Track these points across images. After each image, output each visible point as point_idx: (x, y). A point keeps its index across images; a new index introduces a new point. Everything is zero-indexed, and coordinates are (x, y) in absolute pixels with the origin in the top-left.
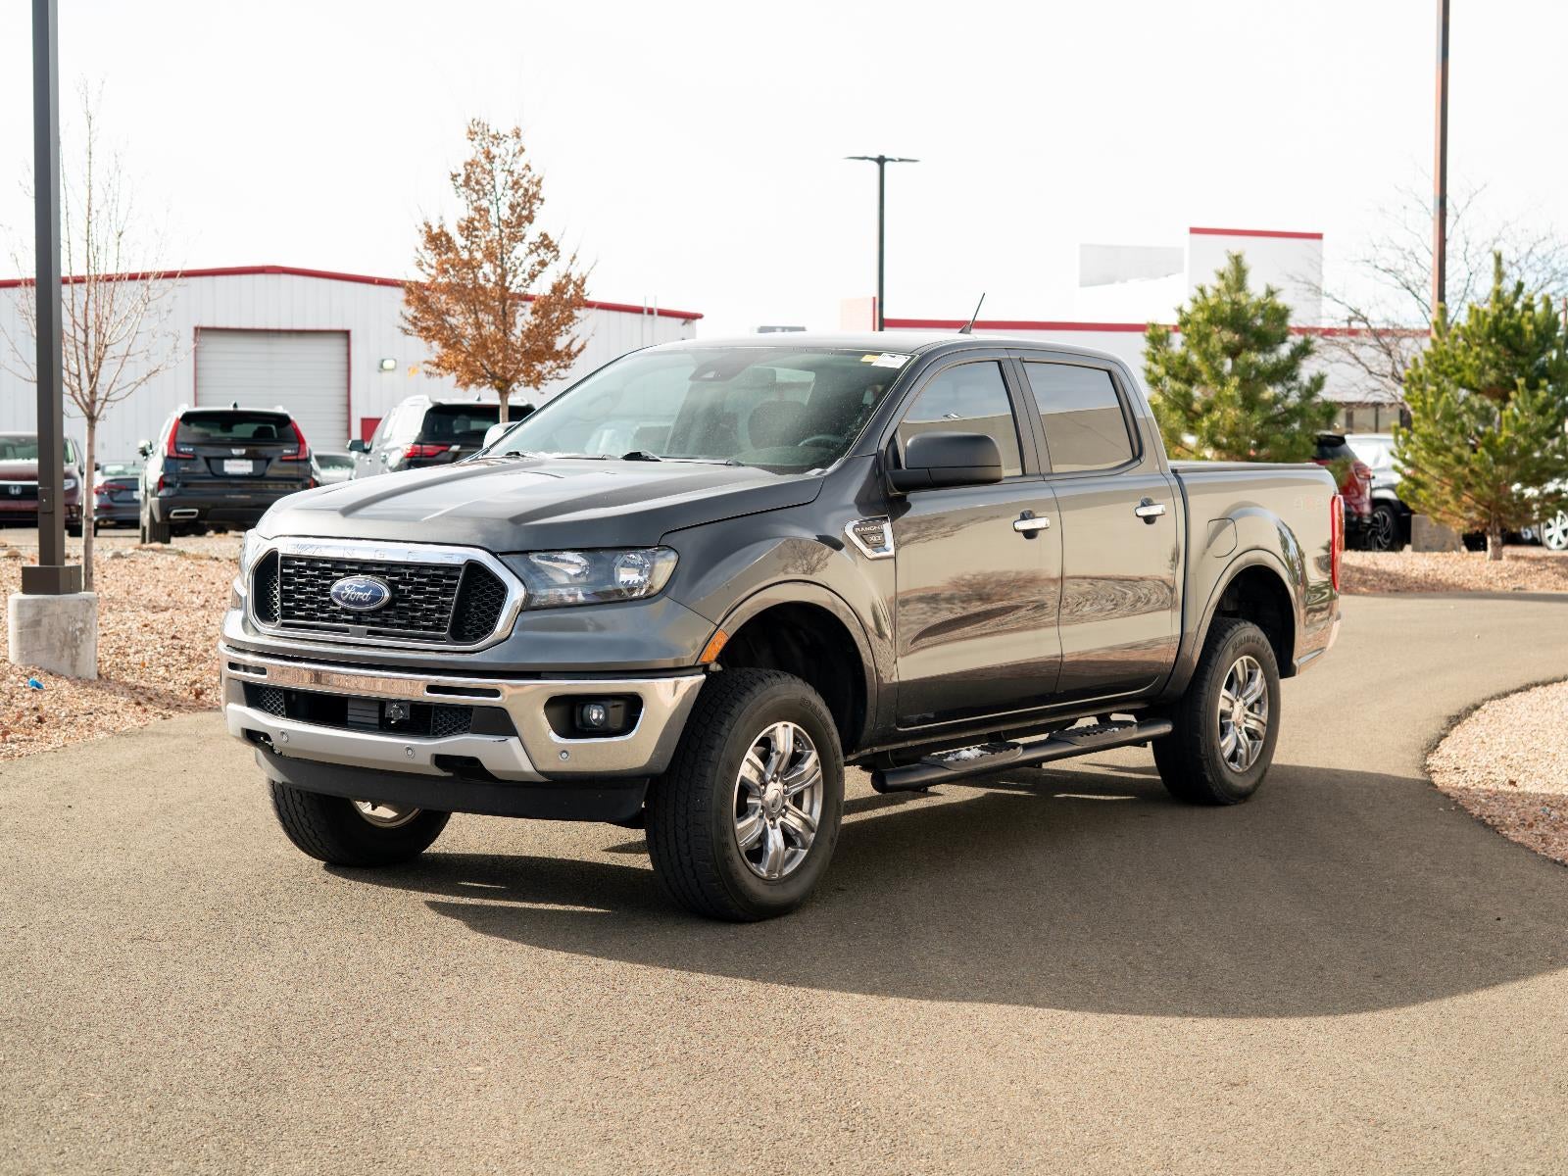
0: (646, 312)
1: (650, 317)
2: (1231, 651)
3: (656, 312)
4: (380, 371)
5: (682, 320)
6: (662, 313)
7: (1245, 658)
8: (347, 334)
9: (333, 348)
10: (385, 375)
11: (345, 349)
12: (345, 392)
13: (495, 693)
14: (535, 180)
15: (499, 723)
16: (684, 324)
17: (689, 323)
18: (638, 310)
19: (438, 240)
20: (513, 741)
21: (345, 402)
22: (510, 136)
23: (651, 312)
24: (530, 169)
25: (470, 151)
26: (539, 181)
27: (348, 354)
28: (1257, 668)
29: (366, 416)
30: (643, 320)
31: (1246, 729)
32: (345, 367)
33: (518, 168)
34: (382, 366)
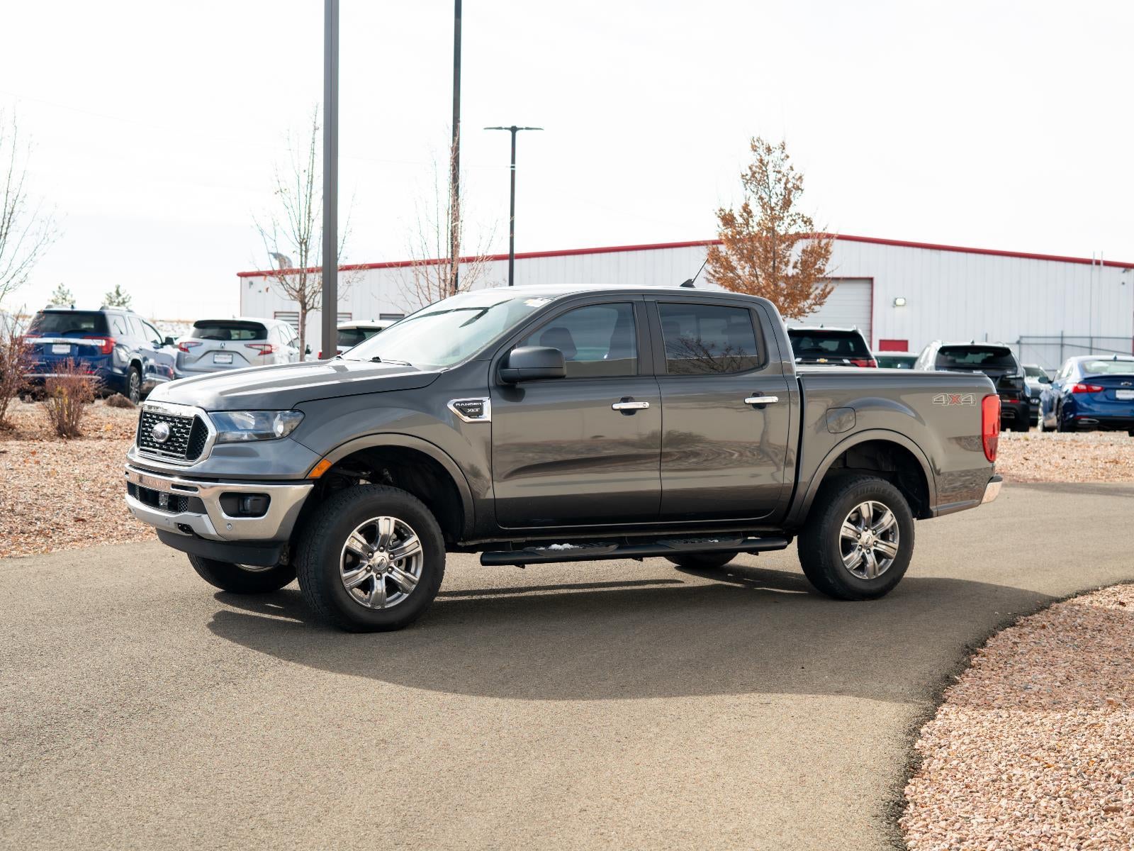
0: (1094, 263)
1: (1097, 267)
2: (852, 497)
3: (1102, 263)
4: (894, 307)
5: (1122, 269)
6: (1107, 264)
7: (870, 503)
8: (871, 280)
9: (862, 289)
10: (897, 309)
11: (869, 291)
12: (869, 321)
13: (196, 489)
14: (797, 177)
15: (199, 506)
16: (1124, 272)
17: (1128, 271)
18: (1088, 262)
19: (728, 220)
20: (204, 517)
21: (869, 329)
22: (778, 148)
23: (1098, 263)
24: (792, 170)
25: (752, 159)
26: (800, 178)
27: (872, 295)
28: (886, 510)
29: (883, 338)
30: (1092, 269)
31: (875, 551)
32: (869, 303)
33: (784, 170)
34: (895, 303)
